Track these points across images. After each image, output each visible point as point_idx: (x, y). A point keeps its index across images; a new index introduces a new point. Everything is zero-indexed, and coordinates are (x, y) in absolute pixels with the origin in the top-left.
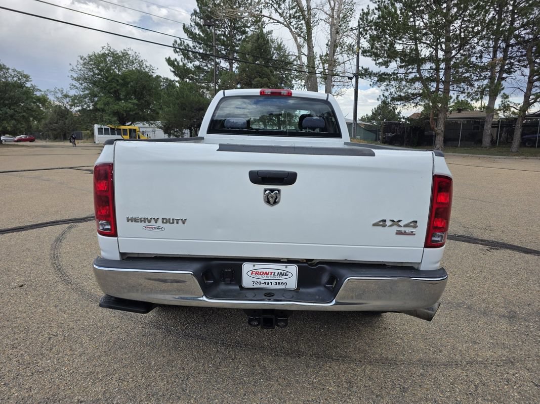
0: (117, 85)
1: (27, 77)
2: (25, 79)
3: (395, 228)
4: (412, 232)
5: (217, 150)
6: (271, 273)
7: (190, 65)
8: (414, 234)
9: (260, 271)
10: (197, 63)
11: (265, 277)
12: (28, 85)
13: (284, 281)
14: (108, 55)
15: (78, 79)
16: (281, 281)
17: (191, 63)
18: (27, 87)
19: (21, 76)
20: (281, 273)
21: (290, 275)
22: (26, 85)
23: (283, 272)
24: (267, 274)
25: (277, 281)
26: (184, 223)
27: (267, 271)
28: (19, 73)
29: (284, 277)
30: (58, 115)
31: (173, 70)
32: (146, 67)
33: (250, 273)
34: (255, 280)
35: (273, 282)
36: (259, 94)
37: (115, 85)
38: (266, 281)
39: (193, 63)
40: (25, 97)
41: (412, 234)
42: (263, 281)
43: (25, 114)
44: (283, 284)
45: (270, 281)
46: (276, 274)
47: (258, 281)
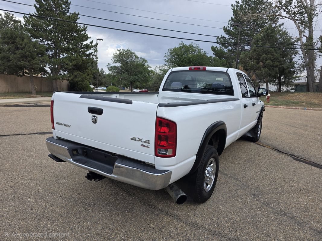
0: (186, 63)
1: (146, 61)
2: (145, 62)
3: (140, 143)
4: (148, 146)
5: (80, 97)
7: (226, 50)
8: (149, 147)
10: (230, 48)
12: (146, 65)
14: (183, 47)
15: (167, 61)
17: (226, 48)
18: (145, 66)
19: (144, 60)
22: (145, 65)
26: (70, 127)
28: (143, 59)
31: (214, 53)
32: (202, 52)
36: (188, 70)
37: (184, 63)
40: (143, 71)
43: (142, 79)
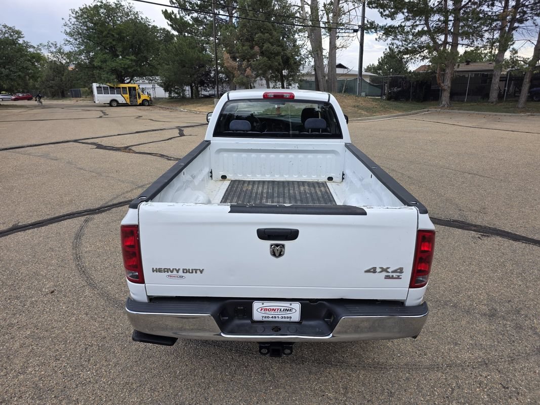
0: (113, 40)
1: (18, 33)
2: (16, 35)
3: (384, 274)
4: (399, 276)
5: (229, 212)
6: (278, 309)
7: (188, 18)
8: (401, 278)
9: (268, 308)
10: (195, 15)
11: (273, 312)
12: (21, 41)
13: (289, 316)
14: (101, 6)
15: (71, 34)
16: (286, 316)
17: (189, 15)
18: (19, 44)
19: (13, 32)
20: (286, 309)
21: (294, 311)
22: (19, 42)
23: (288, 308)
24: (275, 310)
25: (283, 316)
26: (201, 273)
27: (274, 308)
28: (10, 28)
29: (289, 312)
30: (54, 71)
31: (170, 23)
32: (142, 18)
33: (259, 310)
34: (264, 315)
35: (280, 316)
36: (262, 98)
37: (111, 41)
38: (274, 316)
39: (191, 15)
40: (18, 55)
41: (398, 278)
42: (271, 316)
43: (20, 73)
44: (288, 317)
45: (277, 316)
46: (282, 310)
47: (267, 315)
